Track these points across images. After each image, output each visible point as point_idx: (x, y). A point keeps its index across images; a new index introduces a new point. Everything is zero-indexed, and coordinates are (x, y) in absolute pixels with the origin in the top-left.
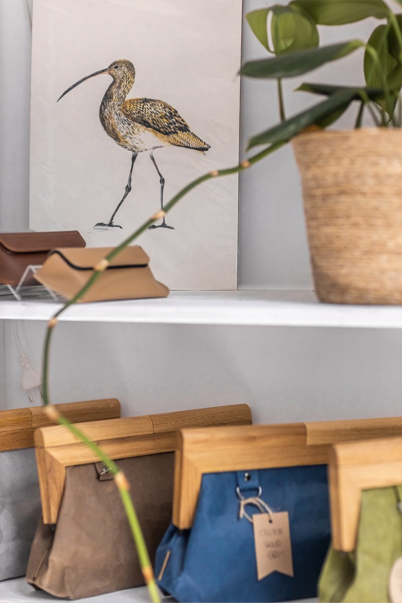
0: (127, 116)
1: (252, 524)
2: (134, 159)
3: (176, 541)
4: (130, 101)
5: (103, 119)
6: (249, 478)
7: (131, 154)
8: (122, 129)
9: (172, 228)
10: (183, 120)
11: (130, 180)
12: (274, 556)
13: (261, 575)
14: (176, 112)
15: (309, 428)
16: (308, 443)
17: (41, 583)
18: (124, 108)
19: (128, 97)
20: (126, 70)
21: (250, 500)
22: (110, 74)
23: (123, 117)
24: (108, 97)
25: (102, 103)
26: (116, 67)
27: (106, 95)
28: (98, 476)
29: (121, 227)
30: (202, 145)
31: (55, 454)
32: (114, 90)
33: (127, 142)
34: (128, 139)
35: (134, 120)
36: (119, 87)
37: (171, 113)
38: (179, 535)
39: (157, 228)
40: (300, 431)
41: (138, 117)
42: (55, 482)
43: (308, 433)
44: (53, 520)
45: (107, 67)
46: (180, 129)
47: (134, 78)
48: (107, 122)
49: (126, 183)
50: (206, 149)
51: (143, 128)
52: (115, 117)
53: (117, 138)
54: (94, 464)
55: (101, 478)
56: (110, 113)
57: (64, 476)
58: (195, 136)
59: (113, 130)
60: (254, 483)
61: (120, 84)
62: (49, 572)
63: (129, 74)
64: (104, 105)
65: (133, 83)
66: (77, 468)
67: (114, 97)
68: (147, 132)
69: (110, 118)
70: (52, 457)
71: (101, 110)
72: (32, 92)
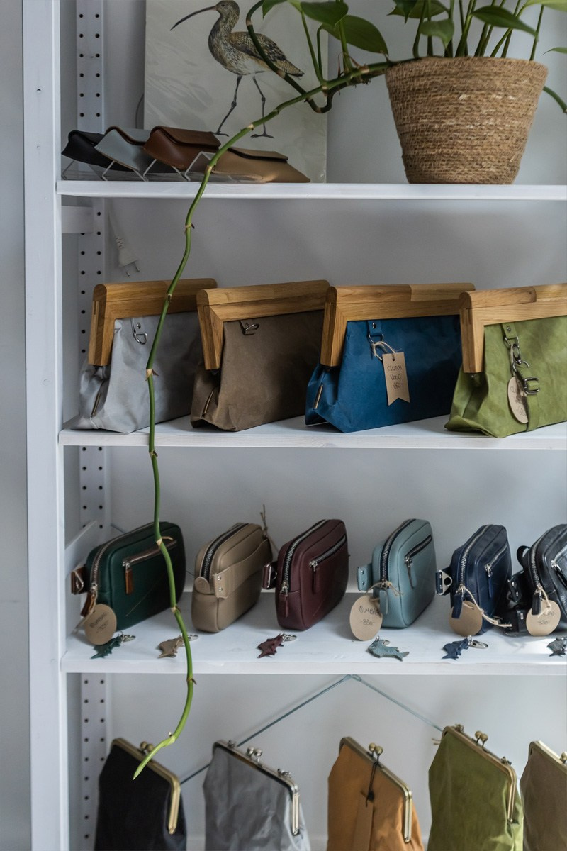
0: (232, 45)
1: (382, 361)
2: (239, 80)
3: (325, 378)
4: (236, 33)
5: (212, 47)
6: (375, 326)
7: (236, 77)
8: (228, 56)
9: (272, 137)
10: (281, 51)
11: (235, 97)
12: (397, 386)
13: (390, 402)
14: (275, 44)
15: (412, 288)
16: (412, 300)
17: (211, 419)
18: (230, 39)
19: (234, 31)
20: (232, 8)
21: (378, 343)
22: (217, 10)
23: (229, 46)
24: (216, 29)
25: (211, 34)
26: (223, 6)
27: (214, 27)
28: (244, 331)
29: (227, 136)
30: (297, 72)
31: (216, 311)
32: (221, 24)
33: (233, 67)
34: (233, 64)
35: (239, 49)
36: (226, 22)
37: (270, 45)
38: (326, 372)
39: (259, 138)
40: (406, 290)
41: (242, 46)
42: (217, 334)
43: (412, 292)
44: (218, 365)
45: (215, 5)
46: (279, 58)
47: (238, 15)
48: (215, 49)
49: (232, 100)
50: (301, 75)
51: (246, 56)
52: (222, 46)
53: (223, 63)
54: (239, 321)
55: (246, 333)
56: (218, 43)
57: (222, 329)
58: (291, 65)
59: (221, 56)
60: (378, 330)
61: (227, 19)
62: (218, 409)
63: (234, 12)
64: (212, 35)
65: (237, 19)
66: (230, 323)
67: (221, 30)
68: (250, 59)
69: (218, 46)
70: (214, 313)
71: (209, 39)
72: (147, 20)
